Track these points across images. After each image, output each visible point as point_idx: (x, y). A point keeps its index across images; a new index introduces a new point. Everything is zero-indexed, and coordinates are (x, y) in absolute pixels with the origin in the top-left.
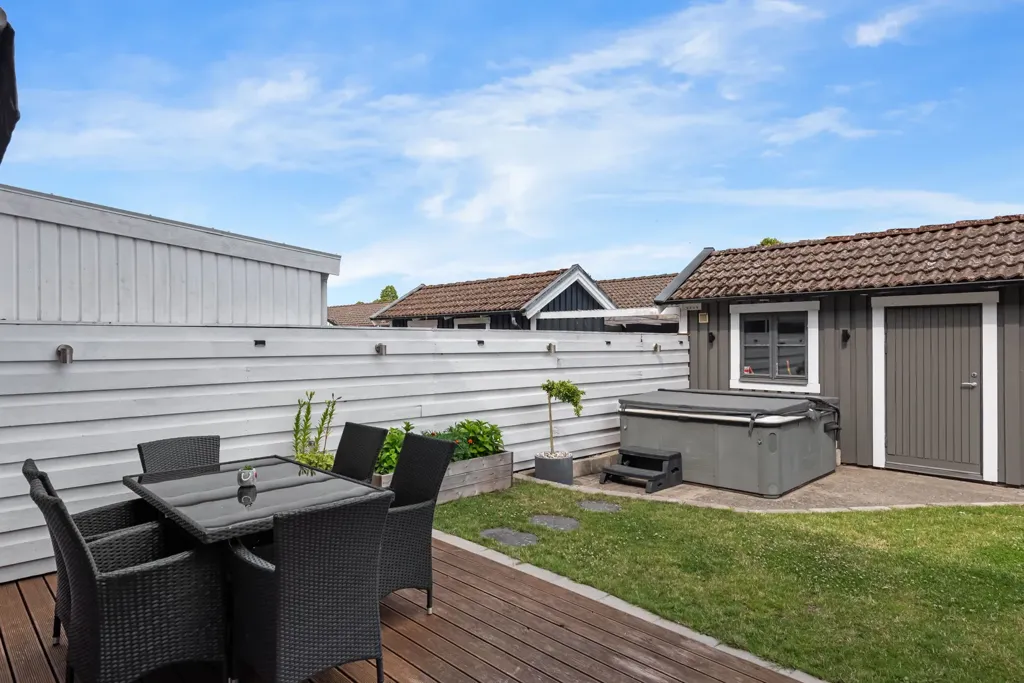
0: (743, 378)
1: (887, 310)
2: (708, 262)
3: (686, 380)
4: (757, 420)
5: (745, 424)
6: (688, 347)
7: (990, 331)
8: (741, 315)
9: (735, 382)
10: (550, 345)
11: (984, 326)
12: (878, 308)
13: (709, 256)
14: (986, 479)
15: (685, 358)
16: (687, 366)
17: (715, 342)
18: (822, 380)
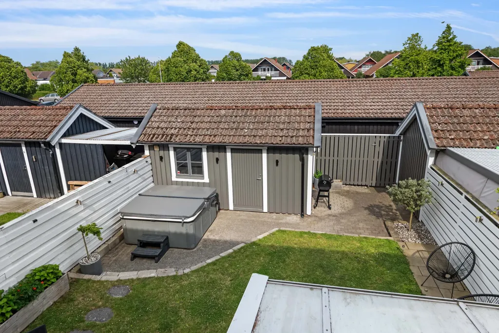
0: (177, 176)
1: (232, 149)
2: (155, 113)
4: (185, 221)
5: (181, 222)
6: (150, 164)
8: (174, 147)
9: (174, 178)
10: (78, 200)
12: (228, 148)
13: (156, 109)
14: (264, 211)
15: (150, 168)
16: (151, 172)
17: (163, 160)
18: (209, 177)
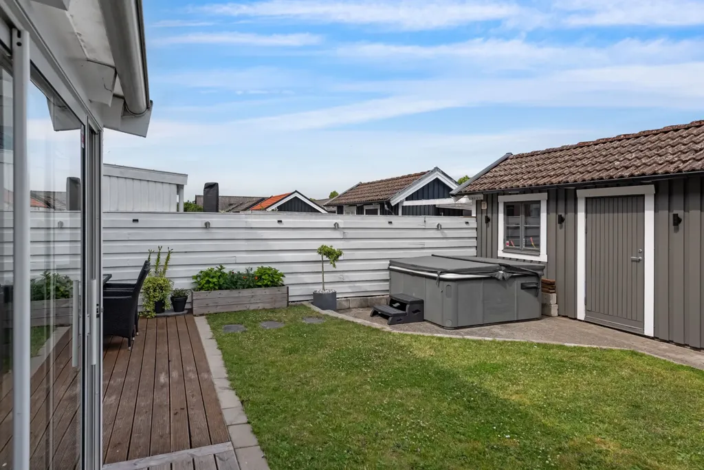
0: (506, 250)
1: (587, 199)
2: (504, 163)
3: (474, 250)
4: (441, 276)
5: (434, 278)
6: (476, 226)
7: (649, 215)
8: (505, 203)
9: (501, 254)
10: (336, 223)
11: (646, 211)
12: (581, 198)
13: (506, 160)
14: (646, 334)
15: (474, 234)
16: (475, 240)
17: (490, 223)
18: (547, 252)
